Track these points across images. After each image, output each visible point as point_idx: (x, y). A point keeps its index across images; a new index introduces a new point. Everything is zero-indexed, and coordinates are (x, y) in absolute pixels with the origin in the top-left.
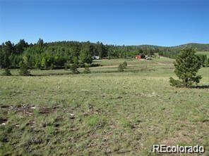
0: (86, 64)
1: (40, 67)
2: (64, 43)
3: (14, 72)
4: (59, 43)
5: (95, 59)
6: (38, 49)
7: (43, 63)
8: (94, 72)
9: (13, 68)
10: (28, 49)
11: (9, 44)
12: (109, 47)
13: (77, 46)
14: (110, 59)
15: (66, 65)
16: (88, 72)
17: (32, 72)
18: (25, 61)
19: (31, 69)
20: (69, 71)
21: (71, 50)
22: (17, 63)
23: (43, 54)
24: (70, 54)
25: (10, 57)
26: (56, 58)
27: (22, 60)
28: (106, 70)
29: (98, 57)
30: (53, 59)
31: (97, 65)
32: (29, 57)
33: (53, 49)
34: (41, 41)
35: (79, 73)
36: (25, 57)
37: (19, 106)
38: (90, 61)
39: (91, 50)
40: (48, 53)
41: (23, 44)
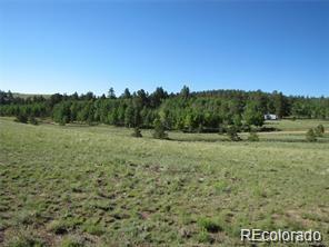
0: (253, 127)
1: (183, 129)
2: (222, 92)
3: (145, 133)
4: (214, 93)
5: (269, 119)
6: (181, 101)
7: (187, 122)
8: (264, 140)
9: (144, 128)
10: (167, 101)
11: (142, 93)
12: (294, 99)
13: (240, 98)
14: (294, 119)
15: (222, 126)
16: (254, 139)
17: (171, 134)
18: (162, 119)
19: (170, 130)
20: (225, 136)
21: (231, 103)
22: (151, 120)
23: (187, 109)
24: (228, 109)
25: (142, 112)
26: (208, 115)
27: (158, 117)
28: (285, 137)
29: (273, 117)
30: (202, 116)
31: (272, 129)
32: (167, 113)
33: (204, 102)
34: (186, 90)
35: (240, 140)
36: (161, 113)
37: (147, 166)
38: (259, 122)
39: (264, 104)
40: (195, 108)
41: (161, 94)
